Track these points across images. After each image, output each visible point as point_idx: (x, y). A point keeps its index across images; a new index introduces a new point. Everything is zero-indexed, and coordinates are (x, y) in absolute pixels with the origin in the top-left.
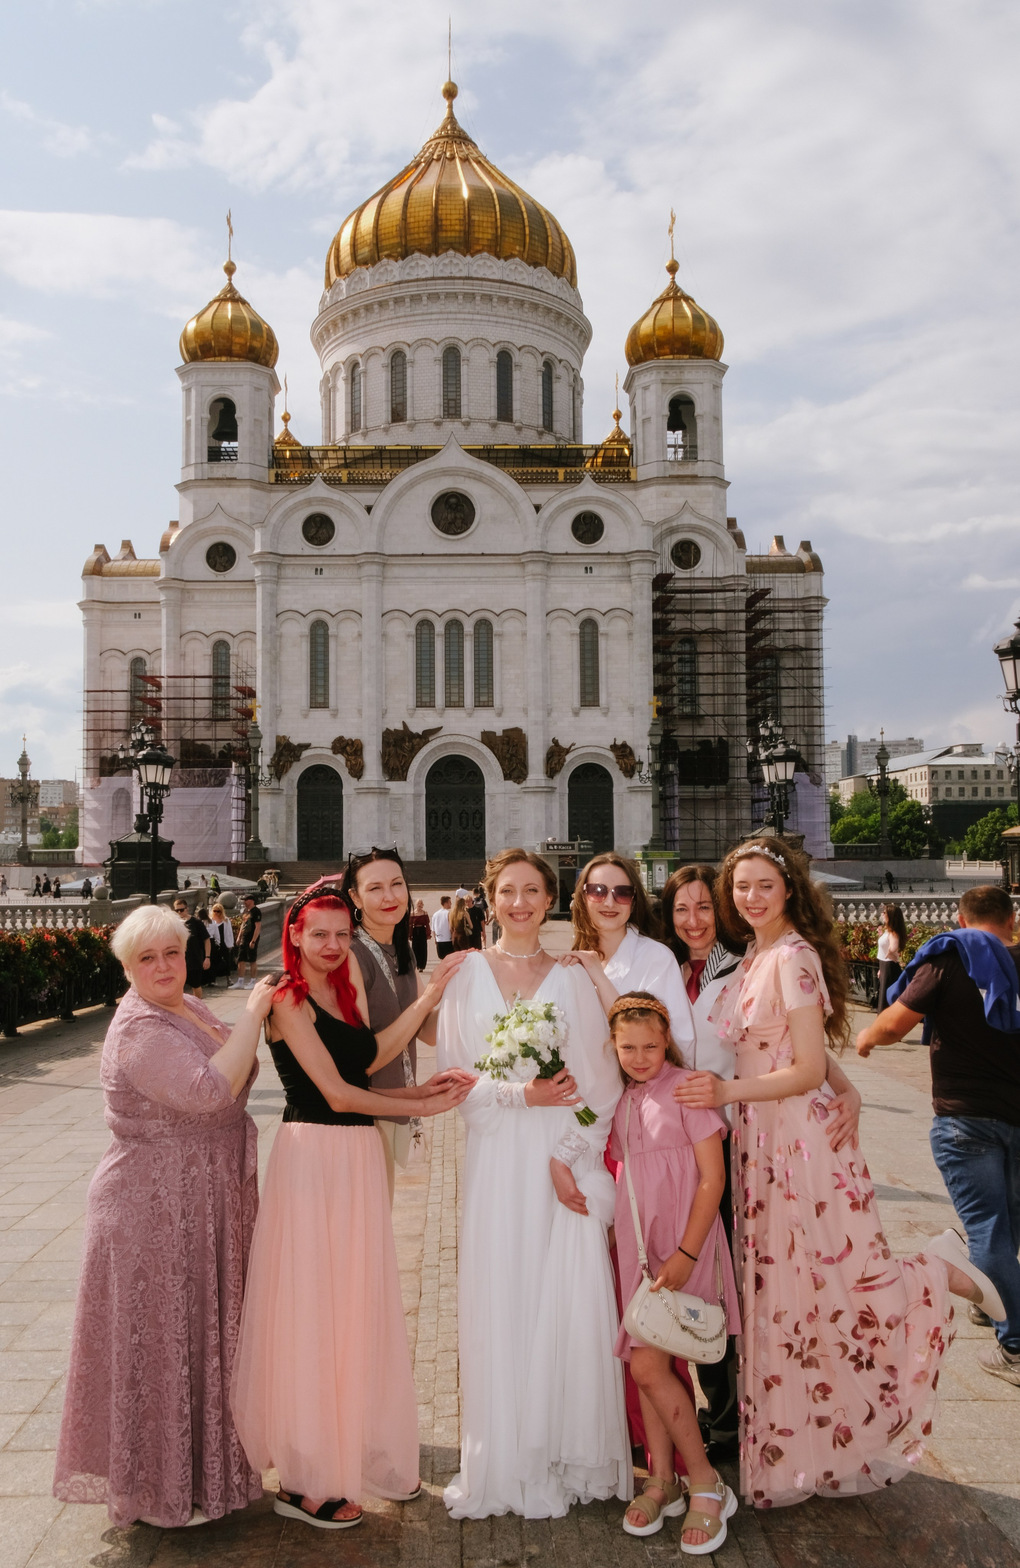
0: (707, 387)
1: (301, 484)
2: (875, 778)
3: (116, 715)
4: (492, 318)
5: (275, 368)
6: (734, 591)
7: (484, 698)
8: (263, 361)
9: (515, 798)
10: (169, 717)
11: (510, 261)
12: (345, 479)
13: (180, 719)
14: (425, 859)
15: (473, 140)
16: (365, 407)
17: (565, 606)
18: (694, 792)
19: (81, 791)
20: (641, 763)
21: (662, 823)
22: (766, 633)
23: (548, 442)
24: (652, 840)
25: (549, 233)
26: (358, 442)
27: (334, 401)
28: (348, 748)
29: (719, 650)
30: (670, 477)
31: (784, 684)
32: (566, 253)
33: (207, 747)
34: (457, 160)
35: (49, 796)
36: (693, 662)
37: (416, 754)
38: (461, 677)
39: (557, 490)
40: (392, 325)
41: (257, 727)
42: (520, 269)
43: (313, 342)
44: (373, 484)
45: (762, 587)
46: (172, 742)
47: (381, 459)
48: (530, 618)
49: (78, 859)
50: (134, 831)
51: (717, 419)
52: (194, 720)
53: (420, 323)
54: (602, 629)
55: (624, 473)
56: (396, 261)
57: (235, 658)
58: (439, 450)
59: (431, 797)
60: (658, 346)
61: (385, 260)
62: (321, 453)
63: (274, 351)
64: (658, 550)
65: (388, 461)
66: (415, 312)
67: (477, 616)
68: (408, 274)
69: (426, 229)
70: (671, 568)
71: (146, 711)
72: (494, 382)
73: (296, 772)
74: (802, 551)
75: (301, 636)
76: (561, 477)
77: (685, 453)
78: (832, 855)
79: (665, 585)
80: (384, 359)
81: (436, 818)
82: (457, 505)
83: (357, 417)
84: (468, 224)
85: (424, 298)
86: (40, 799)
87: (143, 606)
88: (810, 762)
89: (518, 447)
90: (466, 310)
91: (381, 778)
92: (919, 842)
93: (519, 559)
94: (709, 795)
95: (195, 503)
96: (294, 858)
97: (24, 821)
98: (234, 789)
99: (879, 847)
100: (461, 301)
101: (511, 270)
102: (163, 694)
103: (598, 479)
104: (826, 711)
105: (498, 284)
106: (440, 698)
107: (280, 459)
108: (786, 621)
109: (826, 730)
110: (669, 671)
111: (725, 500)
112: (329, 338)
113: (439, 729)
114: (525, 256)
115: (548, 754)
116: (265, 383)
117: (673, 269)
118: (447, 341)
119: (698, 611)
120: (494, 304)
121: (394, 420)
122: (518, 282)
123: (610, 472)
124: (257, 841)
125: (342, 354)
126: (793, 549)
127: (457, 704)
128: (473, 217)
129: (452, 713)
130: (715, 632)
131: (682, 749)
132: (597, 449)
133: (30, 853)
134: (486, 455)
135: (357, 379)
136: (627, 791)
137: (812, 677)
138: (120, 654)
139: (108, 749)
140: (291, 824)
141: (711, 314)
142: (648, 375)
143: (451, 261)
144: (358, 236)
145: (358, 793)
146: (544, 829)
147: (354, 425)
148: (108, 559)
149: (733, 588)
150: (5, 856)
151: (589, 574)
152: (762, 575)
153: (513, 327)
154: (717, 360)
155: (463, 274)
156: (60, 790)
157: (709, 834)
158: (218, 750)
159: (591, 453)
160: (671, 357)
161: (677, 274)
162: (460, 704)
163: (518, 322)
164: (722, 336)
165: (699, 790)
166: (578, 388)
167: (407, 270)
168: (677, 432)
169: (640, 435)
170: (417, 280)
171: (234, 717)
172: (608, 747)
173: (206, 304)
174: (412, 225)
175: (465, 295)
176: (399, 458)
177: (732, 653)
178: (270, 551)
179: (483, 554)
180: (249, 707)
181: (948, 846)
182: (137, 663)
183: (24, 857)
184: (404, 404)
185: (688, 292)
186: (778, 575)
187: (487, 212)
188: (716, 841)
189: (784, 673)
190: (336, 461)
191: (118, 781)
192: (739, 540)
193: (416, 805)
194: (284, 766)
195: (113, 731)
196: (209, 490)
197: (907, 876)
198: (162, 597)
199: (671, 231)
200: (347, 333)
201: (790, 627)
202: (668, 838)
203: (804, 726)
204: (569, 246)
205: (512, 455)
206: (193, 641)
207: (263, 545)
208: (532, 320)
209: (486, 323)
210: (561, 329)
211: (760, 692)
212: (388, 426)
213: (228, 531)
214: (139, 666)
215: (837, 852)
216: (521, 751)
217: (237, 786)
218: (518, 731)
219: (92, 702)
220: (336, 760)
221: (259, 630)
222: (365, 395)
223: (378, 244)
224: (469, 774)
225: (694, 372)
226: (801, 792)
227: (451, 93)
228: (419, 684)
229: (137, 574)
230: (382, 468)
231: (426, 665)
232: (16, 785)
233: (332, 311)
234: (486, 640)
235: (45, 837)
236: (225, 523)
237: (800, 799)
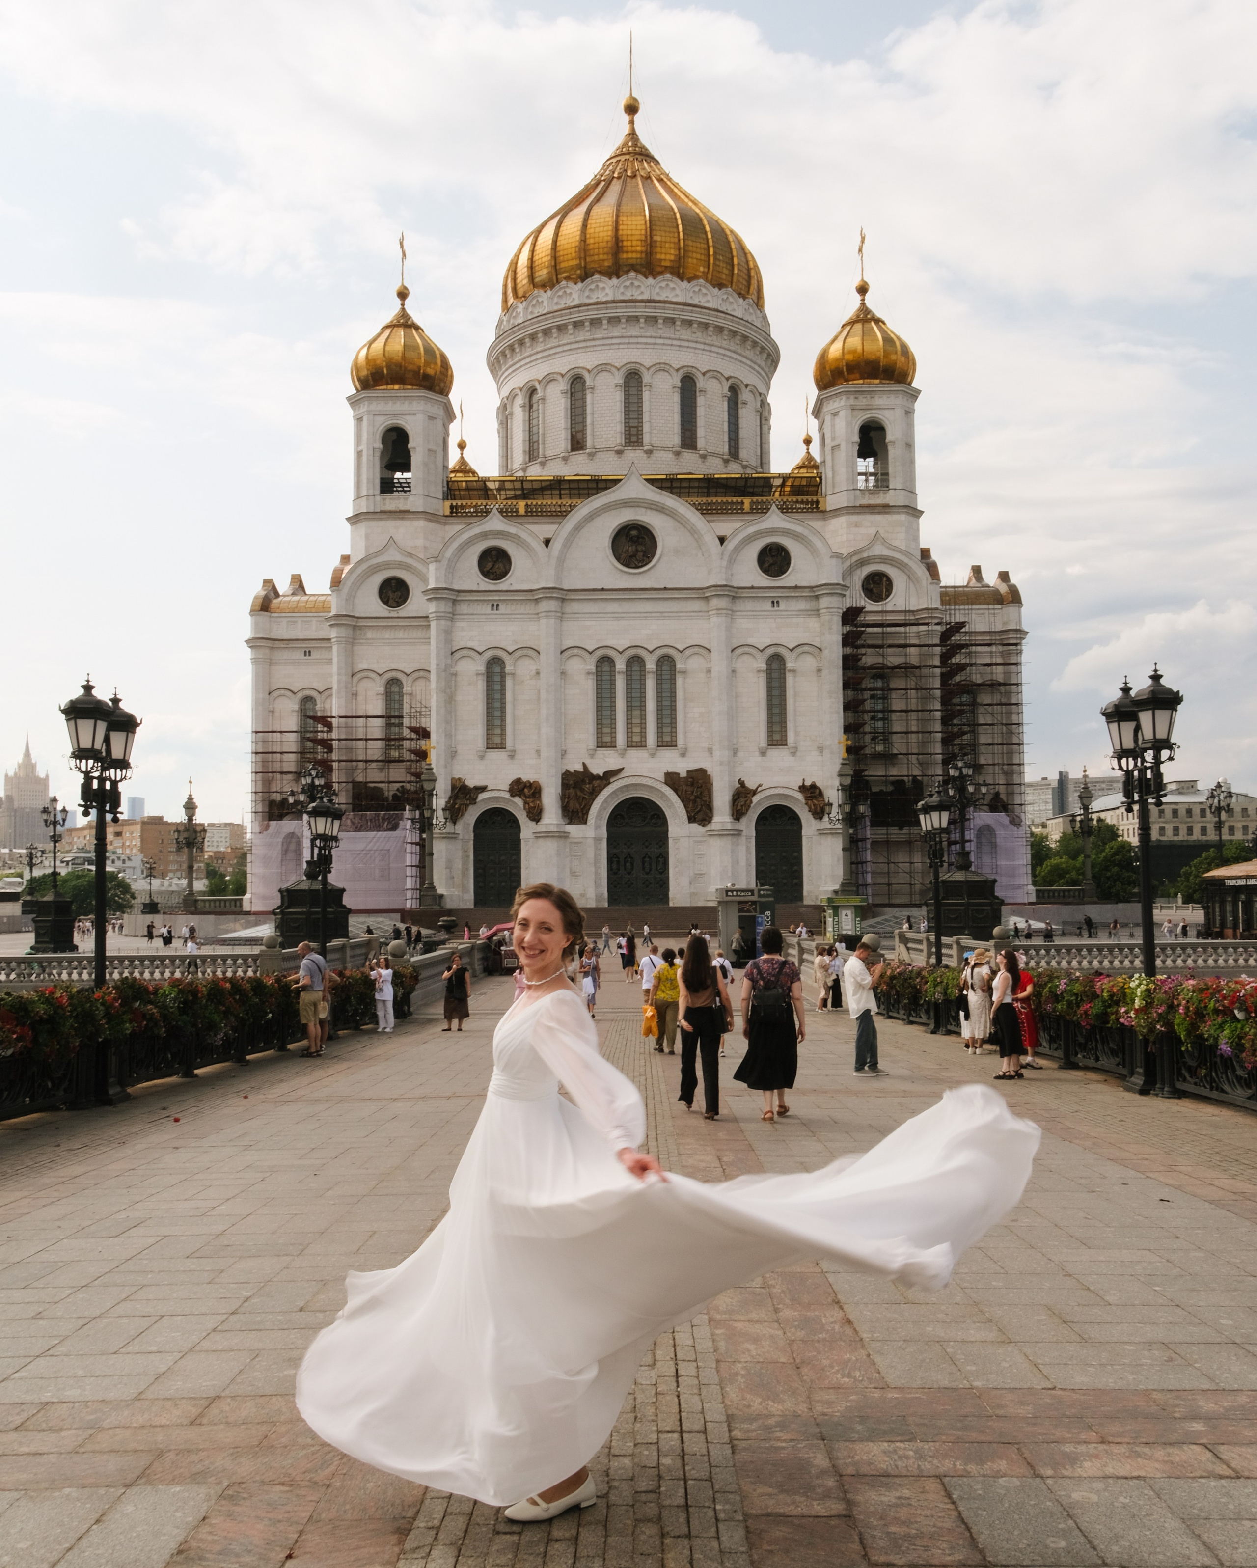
0: (899, 413)
1: (477, 516)
2: (1079, 818)
3: (286, 757)
4: (675, 342)
5: (450, 396)
6: (927, 624)
7: (667, 738)
8: (437, 388)
9: (700, 842)
10: (341, 758)
11: (694, 282)
12: (522, 511)
13: (351, 761)
14: (606, 905)
15: (656, 157)
16: (544, 434)
17: (750, 641)
18: (887, 834)
19: (249, 836)
20: (831, 805)
21: (854, 866)
22: (962, 667)
23: (734, 471)
24: (843, 885)
25: (735, 253)
26: (535, 472)
27: (511, 429)
28: (526, 790)
29: (913, 687)
30: (861, 506)
31: (981, 721)
32: (753, 273)
33: (380, 790)
34: (639, 179)
35: (215, 839)
36: (884, 698)
37: (596, 796)
38: (643, 717)
39: (742, 520)
40: (571, 350)
41: (432, 769)
42: (704, 291)
43: (489, 367)
44: (552, 515)
45: (957, 620)
46: (344, 784)
47: (560, 489)
48: (714, 655)
49: (246, 907)
50: (305, 878)
51: (909, 446)
52: (366, 761)
53: (600, 348)
54: (789, 665)
55: (812, 502)
56: (576, 284)
57: (408, 697)
58: (621, 480)
59: (612, 841)
60: (847, 370)
61: (564, 283)
62: (497, 484)
63: (449, 378)
64: (848, 583)
65: (567, 492)
66: (596, 336)
67: (659, 653)
68: (588, 297)
69: (606, 250)
70: (862, 601)
71: (317, 753)
72: (677, 408)
73: (471, 816)
74: (999, 581)
75: (478, 674)
76: (747, 506)
77: (876, 481)
78: (1033, 899)
79: (856, 619)
80: (562, 385)
81: (618, 862)
82: (638, 537)
83: (536, 445)
84: (650, 245)
85: (605, 322)
86: (206, 843)
87: (314, 644)
88: (1010, 802)
89: (702, 476)
90: (648, 334)
91: (561, 821)
92: (1128, 884)
93: (702, 594)
94: (903, 838)
95: (367, 537)
96: (470, 905)
97: (190, 868)
98: (407, 831)
99: (1083, 890)
100: (642, 325)
101: (694, 291)
102: (334, 735)
103: (784, 509)
104: (1026, 748)
105: (681, 307)
106: (621, 738)
107: (455, 490)
108: (983, 654)
109: (1027, 769)
110: (861, 708)
111: (918, 530)
112: (505, 363)
113: (621, 770)
114: (710, 277)
115: (733, 796)
116: (439, 412)
117: (863, 290)
118: (628, 366)
119: (890, 646)
120: (678, 328)
121: (573, 449)
122: (702, 304)
123: (797, 502)
124: (432, 888)
125: (519, 379)
126: (991, 578)
127: (639, 744)
128: (655, 238)
129: (633, 753)
130: (908, 668)
131: (875, 789)
132: (785, 478)
133: (196, 901)
134: (668, 485)
135: (535, 407)
136: (817, 833)
137: (1011, 713)
138: (289, 694)
139: (277, 792)
140: (467, 869)
141: (903, 337)
142: (837, 400)
143: (632, 284)
144: (536, 258)
145: (537, 837)
146: (730, 874)
147: (532, 453)
148: (277, 595)
149: (926, 621)
150: (170, 903)
151: (776, 608)
152: (957, 607)
153: (697, 351)
154: (910, 384)
155: (645, 297)
156: (226, 833)
157: (903, 878)
158: (391, 793)
159: (778, 482)
160: (861, 381)
162: (642, 745)
163: (701, 346)
164: (914, 359)
165: (892, 832)
166: (765, 414)
167: (587, 293)
168: (868, 460)
169: (829, 462)
170: (597, 303)
171: (408, 758)
172: (797, 789)
173: (378, 330)
174: (591, 246)
175: (648, 319)
176: (579, 489)
177: (926, 689)
178: (444, 586)
179: (665, 589)
180: (424, 748)
181: (1161, 888)
182: (307, 701)
183: (190, 905)
184: (583, 431)
185: (879, 314)
186: (974, 607)
187: (670, 232)
188: (911, 884)
189: (981, 709)
190: (513, 492)
191: (288, 825)
192: (933, 570)
193: (597, 849)
194: (459, 809)
195: (282, 773)
196: (382, 523)
198: (333, 633)
199: (860, 250)
200: (525, 358)
201: (988, 661)
202: (860, 883)
203: (1003, 764)
204: (756, 266)
205: (696, 484)
206: (365, 680)
207: (437, 580)
208: (716, 343)
209: (669, 347)
210: (748, 353)
211: (956, 729)
212: (567, 454)
213: (401, 565)
214: (309, 705)
215: (1038, 897)
216: (706, 793)
217: (411, 830)
218: (702, 772)
219: (260, 744)
220: (515, 803)
221: (433, 668)
222: (544, 423)
223: (555, 266)
224: (652, 817)
225: (885, 397)
226: (1000, 833)
227: (632, 109)
228: (599, 724)
229: (307, 610)
230: (561, 498)
231: (607, 704)
232: (181, 828)
233: (509, 336)
234: (668, 677)
235: (210, 883)
236: (396, 557)
237: (999, 841)
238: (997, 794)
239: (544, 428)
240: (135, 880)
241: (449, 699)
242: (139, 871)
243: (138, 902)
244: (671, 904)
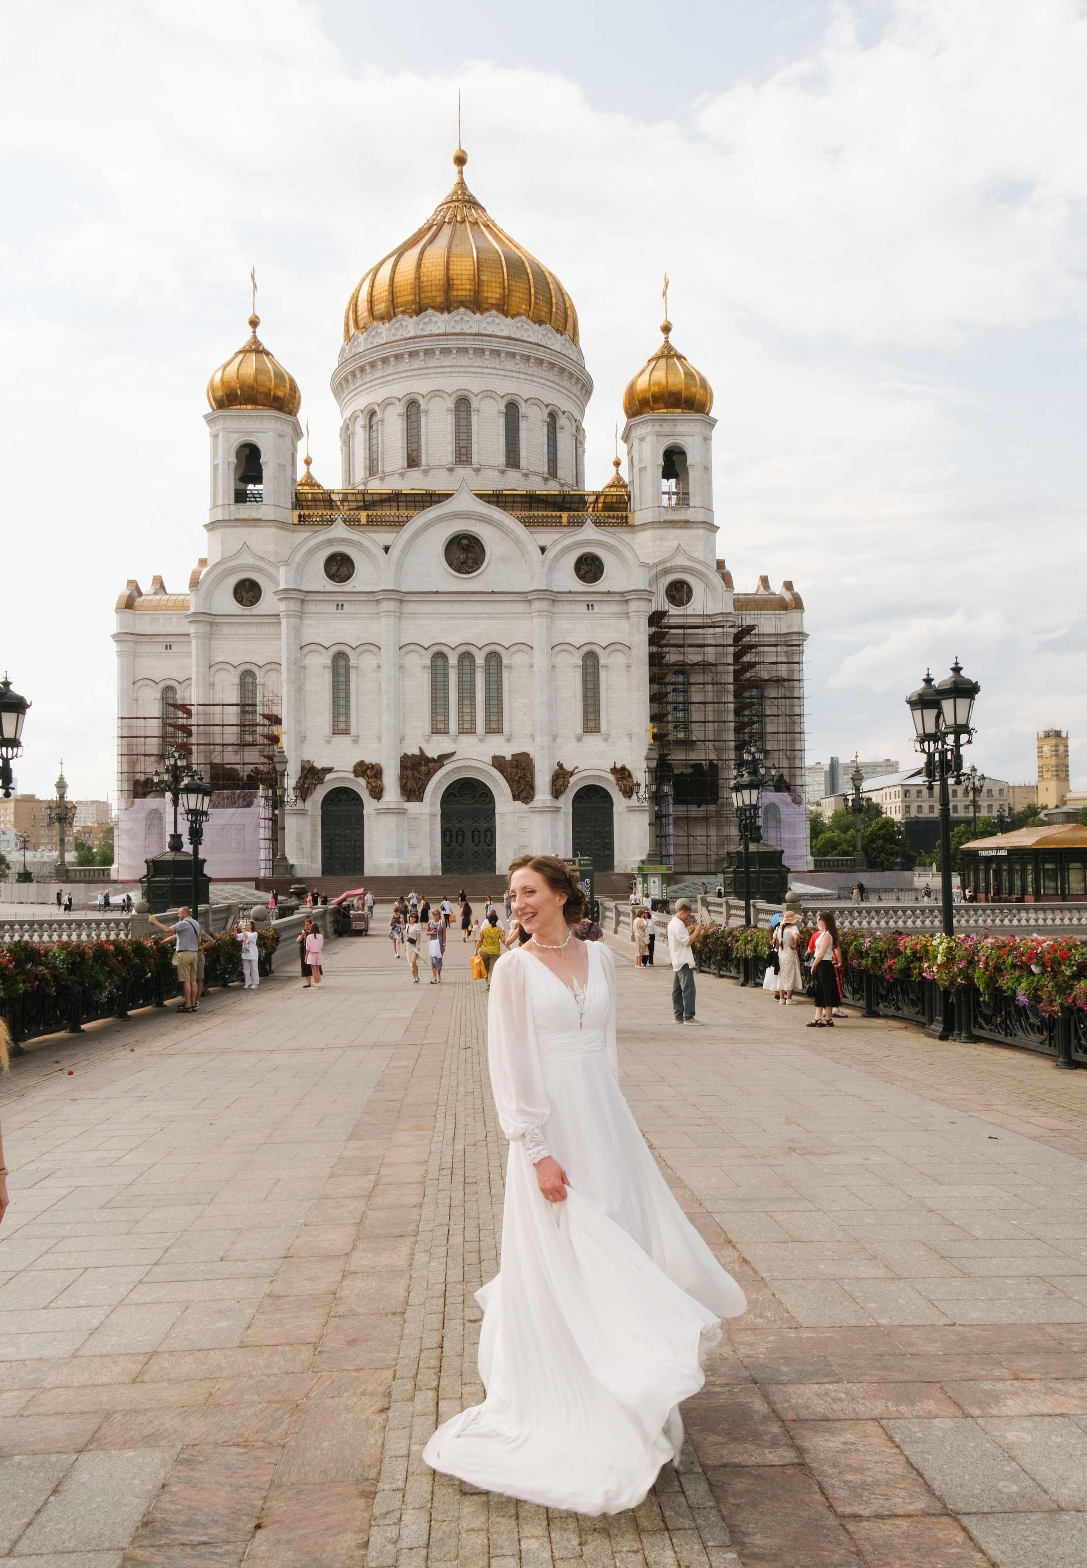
0: (698, 439)
1: (322, 524)
2: (850, 798)
3: (149, 740)
4: (500, 372)
6: (722, 627)
7: (494, 726)
8: (286, 409)
9: (523, 817)
10: (200, 742)
11: (517, 319)
12: (363, 520)
13: (209, 745)
14: (440, 873)
15: (482, 205)
16: (383, 452)
17: (568, 640)
18: (687, 811)
19: (114, 813)
20: (639, 785)
21: (658, 839)
22: (752, 665)
23: (552, 488)
24: (649, 855)
25: (553, 293)
26: (375, 486)
27: (353, 447)
28: (368, 772)
29: (710, 682)
30: (665, 522)
31: (768, 713)
32: (569, 312)
33: (237, 770)
34: (467, 224)
35: (83, 815)
36: (685, 691)
37: (431, 777)
38: (473, 706)
39: (560, 532)
40: (407, 377)
41: (283, 752)
42: (526, 326)
43: (333, 391)
44: (391, 525)
45: (748, 624)
46: (203, 766)
47: (398, 502)
48: (536, 652)
49: (114, 876)
50: (168, 850)
51: (707, 469)
52: (223, 745)
53: (433, 376)
54: (602, 661)
55: (622, 518)
56: (411, 317)
57: (261, 687)
58: (452, 495)
59: (445, 817)
60: (653, 400)
61: (400, 316)
62: (341, 496)
63: (297, 400)
64: (653, 589)
65: (404, 504)
66: (429, 365)
67: (488, 649)
68: (422, 329)
69: (438, 287)
70: (666, 606)
71: (177, 737)
72: (502, 431)
73: (319, 794)
74: (784, 589)
75: (324, 667)
76: (565, 520)
77: (678, 499)
78: (812, 867)
79: (660, 622)
80: (399, 408)
81: (451, 835)
82: (468, 546)
83: (375, 462)
84: (478, 284)
85: (437, 352)
86: (75, 819)
87: (174, 639)
88: (792, 783)
89: (524, 492)
90: (476, 364)
91: (400, 799)
92: (892, 855)
93: (525, 597)
94: (700, 814)
95: (223, 542)
96: (319, 874)
97: (62, 841)
98: (261, 808)
99: (854, 860)
100: (471, 356)
101: (517, 327)
102: (193, 721)
103: (598, 523)
104: (806, 736)
105: (506, 340)
106: (453, 726)
107: (302, 501)
108: (770, 655)
109: (807, 754)
110: (665, 700)
111: (714, 543)
112: (348, 388)
113: (453, 754)
114: (531, 314)
115: (553, 777)
116: (288, 430)
117: (666, 329)
118: (458, 392)
120: (503, 359)
121: (409, 466)
122: (524, 339)
123: (609, 517)
124: (284, 858)
125: (361, 402)
126: (777, 588)
127: (469, 731)
128: (482, 278)
129: (465, 739)
130: (706, 665)
131: (677, 772)
132: (598, 495)
133: (68, 871)
134: (495, 499)
135: (375, 427)
136: (625, 810)
137: (794, 705)
138: (152, 684)
139: (141, 772)
140: (316, 842)
141: (701, 372)
142: (644, 427)
143: (462, 318)
144: (375, 293)
145: (379, 813)
146: (550, 846)
147: (372, 469)
148: (140, 594)
149: (721, 624)
150: (42, 873)
151: (591, 611)
152: (748, 612)
153: (519, 380)
154: (707, 414)
155: (473, 331)
156: (93, 810)
157: (700, 849)
158: (246, 774)
159: (592, 499)
160: (665, 411)
161: (671, 334)
162: (472, 731)
163: (523, 376)
164: (711, 392)
165: (692, 809)
166: (580, 438)
167: (421, 326)
168: (670, 480)
169: (637, 482)
170: (430, 336)
171: (261, 742)
172: (608, 770)
173: (232, 355)
174: (425, 284)
175: (476, 350)
176: (415, 501)
177: (721, 684)
178: (293, 587)
179: (493, 592)
180: (276, 733)
181: (919, 858)
182: (168, 689)
183: (63, 874)
184: (418, 450)
185: (681, 351)
186: (762, 612)
187: (495, 273)
188: (707, 855)
189: (768, 702)
190: (355, 504)
191: (151, 802)
192: (727, 579)
193: (432, 824)
194: (308, 788)
195: (145, 755)
196: (237, 530)
197: (878, 887)
198: (192, 629)
199: (664, 294)
200: (365, 383)
201: (774, 660)
202: (664, 853)
203: (787, 750)
204: (572, 306)
205: (520, 499)
206: (222, 672)
207: (287, 581)
208: (536, 374)
209: (494, 377)
210: (564, 383)
211: (746, 719)
212: (403, 471)
213: (253, 568)
214: (170, 694)
215: (815, 865)
216: (528, 774)
217: (264, 807)
218: (525, 756)
219: (126, 729)
220: (357, 782)
221: (284, 662)
222: (383, 442)
223: (393, 300)
224: (481, 795)
225: (686, 425)
226: (784, 810)
227: (461, 161)
228: (434, 712)
229: (167, 608)
230: (398, 510)
231: (440, 694)
232: (54, 805)
233: (350, 363)
234: (495, 671)
235: (80, 855)
236: (251, 561)
237: (783, 817)
238: (781, 776)
239: (383, 446)
240: (10, 852)
241: (299, 688)
242: (13, 844)
243: (13, 872)
244: (498, 873)
